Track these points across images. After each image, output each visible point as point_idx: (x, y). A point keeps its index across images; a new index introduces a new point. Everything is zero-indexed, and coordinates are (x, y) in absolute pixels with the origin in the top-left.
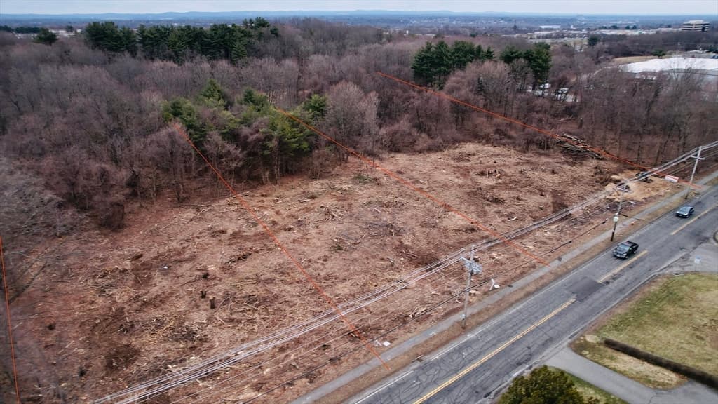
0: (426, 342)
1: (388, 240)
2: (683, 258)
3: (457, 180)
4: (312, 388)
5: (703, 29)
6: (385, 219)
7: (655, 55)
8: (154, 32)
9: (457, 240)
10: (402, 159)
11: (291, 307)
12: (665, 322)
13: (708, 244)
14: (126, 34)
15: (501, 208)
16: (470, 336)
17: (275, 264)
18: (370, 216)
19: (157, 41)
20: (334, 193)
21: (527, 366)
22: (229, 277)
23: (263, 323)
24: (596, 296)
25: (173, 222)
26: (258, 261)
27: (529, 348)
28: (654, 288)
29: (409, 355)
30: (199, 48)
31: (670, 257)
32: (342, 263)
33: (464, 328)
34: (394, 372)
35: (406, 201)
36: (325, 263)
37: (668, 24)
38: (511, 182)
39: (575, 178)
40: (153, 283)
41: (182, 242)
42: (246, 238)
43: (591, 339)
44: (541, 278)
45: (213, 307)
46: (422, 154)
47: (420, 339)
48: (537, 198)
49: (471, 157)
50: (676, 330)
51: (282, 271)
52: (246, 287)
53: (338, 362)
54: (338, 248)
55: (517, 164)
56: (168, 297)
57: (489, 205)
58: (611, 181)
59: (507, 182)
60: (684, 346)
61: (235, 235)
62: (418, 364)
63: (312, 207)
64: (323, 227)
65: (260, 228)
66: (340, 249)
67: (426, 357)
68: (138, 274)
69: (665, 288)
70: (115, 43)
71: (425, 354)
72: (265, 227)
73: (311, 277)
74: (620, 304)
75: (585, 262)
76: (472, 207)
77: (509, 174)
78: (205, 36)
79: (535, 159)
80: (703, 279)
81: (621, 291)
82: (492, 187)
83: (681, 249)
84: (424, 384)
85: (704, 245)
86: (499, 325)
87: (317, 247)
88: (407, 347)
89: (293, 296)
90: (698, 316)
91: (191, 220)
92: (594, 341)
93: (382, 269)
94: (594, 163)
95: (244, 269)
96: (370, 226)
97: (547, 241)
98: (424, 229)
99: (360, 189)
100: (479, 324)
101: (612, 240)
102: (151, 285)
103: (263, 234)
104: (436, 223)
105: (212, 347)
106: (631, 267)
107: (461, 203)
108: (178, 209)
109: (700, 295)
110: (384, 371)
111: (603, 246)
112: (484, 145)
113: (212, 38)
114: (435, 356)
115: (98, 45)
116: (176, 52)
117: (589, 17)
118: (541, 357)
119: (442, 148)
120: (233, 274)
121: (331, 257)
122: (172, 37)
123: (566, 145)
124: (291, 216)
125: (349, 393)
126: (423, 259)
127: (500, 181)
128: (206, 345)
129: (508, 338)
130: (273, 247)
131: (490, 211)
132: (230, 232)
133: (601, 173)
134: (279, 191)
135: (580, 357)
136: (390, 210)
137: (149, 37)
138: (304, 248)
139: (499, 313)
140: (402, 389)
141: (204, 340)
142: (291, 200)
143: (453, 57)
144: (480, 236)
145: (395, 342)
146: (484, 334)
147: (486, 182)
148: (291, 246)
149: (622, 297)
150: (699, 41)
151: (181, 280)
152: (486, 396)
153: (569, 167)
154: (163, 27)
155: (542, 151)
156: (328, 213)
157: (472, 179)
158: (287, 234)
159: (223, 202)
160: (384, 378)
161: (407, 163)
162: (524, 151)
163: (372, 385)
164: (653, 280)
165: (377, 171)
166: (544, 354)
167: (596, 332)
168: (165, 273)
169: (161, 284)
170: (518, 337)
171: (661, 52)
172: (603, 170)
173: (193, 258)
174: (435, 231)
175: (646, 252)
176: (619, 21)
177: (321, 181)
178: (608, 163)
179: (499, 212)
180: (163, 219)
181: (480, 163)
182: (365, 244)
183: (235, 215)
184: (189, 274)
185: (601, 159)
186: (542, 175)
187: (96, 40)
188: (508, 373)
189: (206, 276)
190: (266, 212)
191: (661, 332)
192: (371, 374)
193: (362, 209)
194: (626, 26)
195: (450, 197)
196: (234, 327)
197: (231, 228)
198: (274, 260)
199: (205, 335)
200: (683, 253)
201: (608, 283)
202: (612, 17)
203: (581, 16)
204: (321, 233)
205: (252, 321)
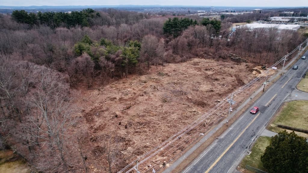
0: (216, 132)
1: (182, 97)
2: (289, 96)
3: (198, 73)
4: (184, 153)
5: (260, 12)
6: (178, 89)
7: (247, 22)
8: (46, 15)
9: (208, 95)
10: (173, 66)
11: (158, 125)
12: (294, 118)
13: (295, 90)
14: (33, 16)
15: (219, 82)
16: (231, 129)
17: (143, 109)
18: (172, 88)
19: (48, 19)
20: (153, 80)
21: (255, 137)
22: (126, 116)
23: (150, 132)
24: (267, 111)
25: (91, 96)
26: (135, 109)
27: (253, 131)
28: (285, 107)
29: (212, 137)
30: (67, 22)
31: (285, 96)
32: (169, 107)
33: (227, 126)
34: (210, 144)
35: (183, 82)
36: (162, 107)
37: (246, 10)
38: (218, 72)
39: (240, 70)
40: (95, 121)
41: (100, 103)
42: (126, 100)
43: (272, 125)
44: (245, 106)
45: (126, 128)
46: (179, 63)
47: (214, 132)
48: (230, 78)
49: (199, 64)
50: (299, 120)
51: (148, 112)
52: (135, 119)
53: (188, 143)
54: (165, 101)
55: (217, 65)
56: (104, 126)
57: (214, 81)
58: (254, 70)
59: (217, 72)
60: (304, 124)
61: (121, 99)
62: (217, 140)
63: (146, 86)
64: (155, 93)
65: (130, 96)
66: (166, 101)
67: (219, 137)
68: (87, 118)
69: (289, 106)
70: (28, 20)
71: (218, 136)
72: (132, 95)
73: (160, 113)
74: (276, 113)
75: (257, 100)
76: (209, 83)
77: (217, 69)
78: (69, 17)
79: (223, 63)
80: (299, 102)
81: (274, 108)
82: (212, 75)
83: (288, 92)
84: (223, 147)
85: (294, 91)
86: (239, 124)
87: (157, 102)
88: (211, 134)
89: (156, 121)
90: (304, 115)
91: (99, 94)
92: (274, 126)
93: (185, 108)
94: (245, 64)
95: (131, 112)
96: (173, 92)
97: (240, 93)
98: (194, 92)
99: (162, 78)
100: (232, 124)
101: (263, 91)
102: (95, 122)
103: (132, 98)
104: (198, 89)
105: (134, 143)
106: (274, 100)
107: (204, 81)
108: (90, 91)
109: (301, 108)
110: (207, 144)
111: (261, 93)
112: (201, 59)
113: (72, 18)
114: (222, 137)
115: (20, 21)
116: (57, 24)
117: (216, 7)
118: (258, 133)
119: (186, 61)
120: (127, 114)
121: (163, 105)
122: (54, 17)
123: (232, 57)
124: (140, 90)
125: (198, 153)
126: (198, 102)
127: (214, 72)
128: (131, 143)
129: (244, 128)
130: (139, 102)
131: (215, 83)
132: (118, 98)
133: (249, 67)
134: (129, 81)
135: (272, 132)
136: (178, 85)
137: (43, 17)
138: (151, 102)
139: (236, 120)
140: (216, 149)
141: (129, 141)
142: (136, 84)
143: (181, 24)
144: (215, 93)
145: (205, 133)
146: (235, 127)
147: (209, 73)
148: (146, 102)
149: (275, 111)
150: (260, 17)
151: (107, 119)
152: (246, 148)
153: (237, 66)
154: (49, 13)
155: (224, 60)
156: (155, 88)
157: (203, 72)
158: (142, 97)
159: (108, 86)
160: (208, 146)
161: (175, 67)
162: (218, 61)
163: (205, 149)
164: (283, 104)
165: (165, 71)
166: (259, 132)
167: (273, 123)
168: (99, 116)
169: (99, 121)
170: (247, 127)
171: (249, 21)
172: (249, 66)
173: (107, 110)
174: (198, 92)
175: (276, 94)
176: (227, 9)
177: (145, 76)
178: (249, 63)
179: (219, 84)
180: (86, 95)
181: (204, 66)
182: (175, 99)
183: (116, 91)
184: (109, 116)
185: (247, 62)
186: (228, 69)
187: (19, 18)
188: (250, 140)
189: (116, 116)
190: (129, 89)
191: (295, 121)
192: (203, 145)
193: (167, 86)
194: (231, 11)
195: (199, 79)
196: (139, 135)
197: (118, 96)
198: (142, 108)
199: (129, 139)
200: (289, 94)
201: (269, 106)
202: (224, 7)
203: (213, 7)
204: (155, 96)
205: (145, 132)
